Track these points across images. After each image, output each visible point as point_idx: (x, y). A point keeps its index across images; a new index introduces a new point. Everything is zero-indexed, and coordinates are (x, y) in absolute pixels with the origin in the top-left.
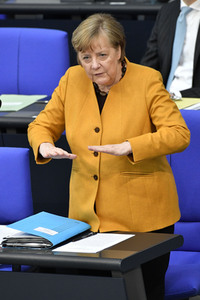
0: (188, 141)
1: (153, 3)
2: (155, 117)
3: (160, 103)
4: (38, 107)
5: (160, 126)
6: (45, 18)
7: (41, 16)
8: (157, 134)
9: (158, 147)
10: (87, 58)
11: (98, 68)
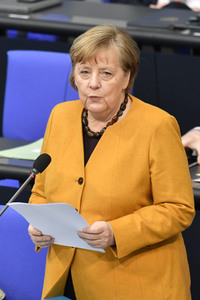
10: (86, 72)
11: (97, 88)
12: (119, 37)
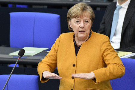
0: (124, 71)
1: (105, 1)
2: (106, 60)
3: (108, 52)
4: (44, 54)
5: (109, 64)
6: (48, 7)
7: (46, 7)
8: (108, 68)
9: (108, 74)
10: (78, 22)
11: (84, 27)
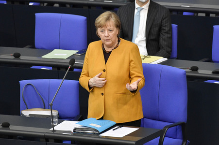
10: (103, 31)
11: (108, 36)
12: (113, 16)
